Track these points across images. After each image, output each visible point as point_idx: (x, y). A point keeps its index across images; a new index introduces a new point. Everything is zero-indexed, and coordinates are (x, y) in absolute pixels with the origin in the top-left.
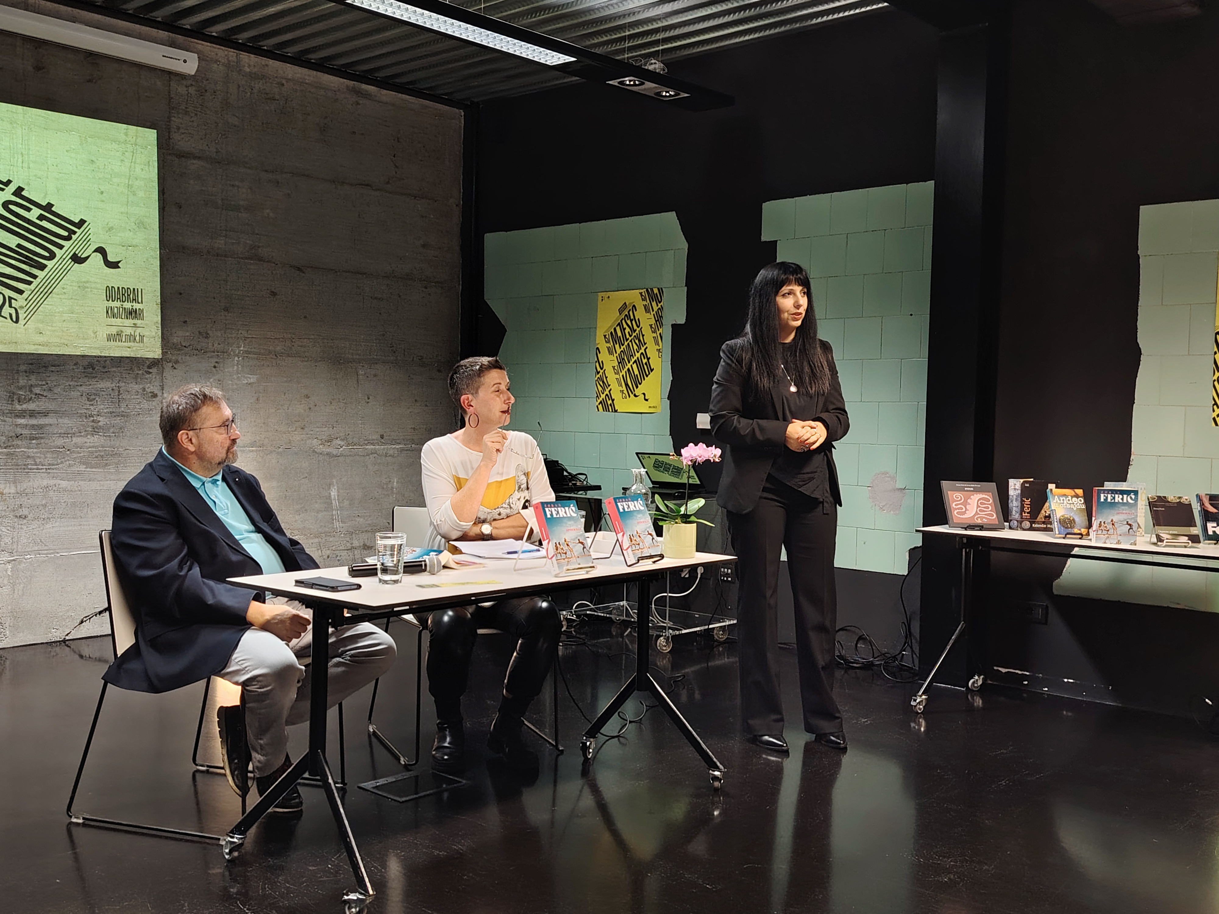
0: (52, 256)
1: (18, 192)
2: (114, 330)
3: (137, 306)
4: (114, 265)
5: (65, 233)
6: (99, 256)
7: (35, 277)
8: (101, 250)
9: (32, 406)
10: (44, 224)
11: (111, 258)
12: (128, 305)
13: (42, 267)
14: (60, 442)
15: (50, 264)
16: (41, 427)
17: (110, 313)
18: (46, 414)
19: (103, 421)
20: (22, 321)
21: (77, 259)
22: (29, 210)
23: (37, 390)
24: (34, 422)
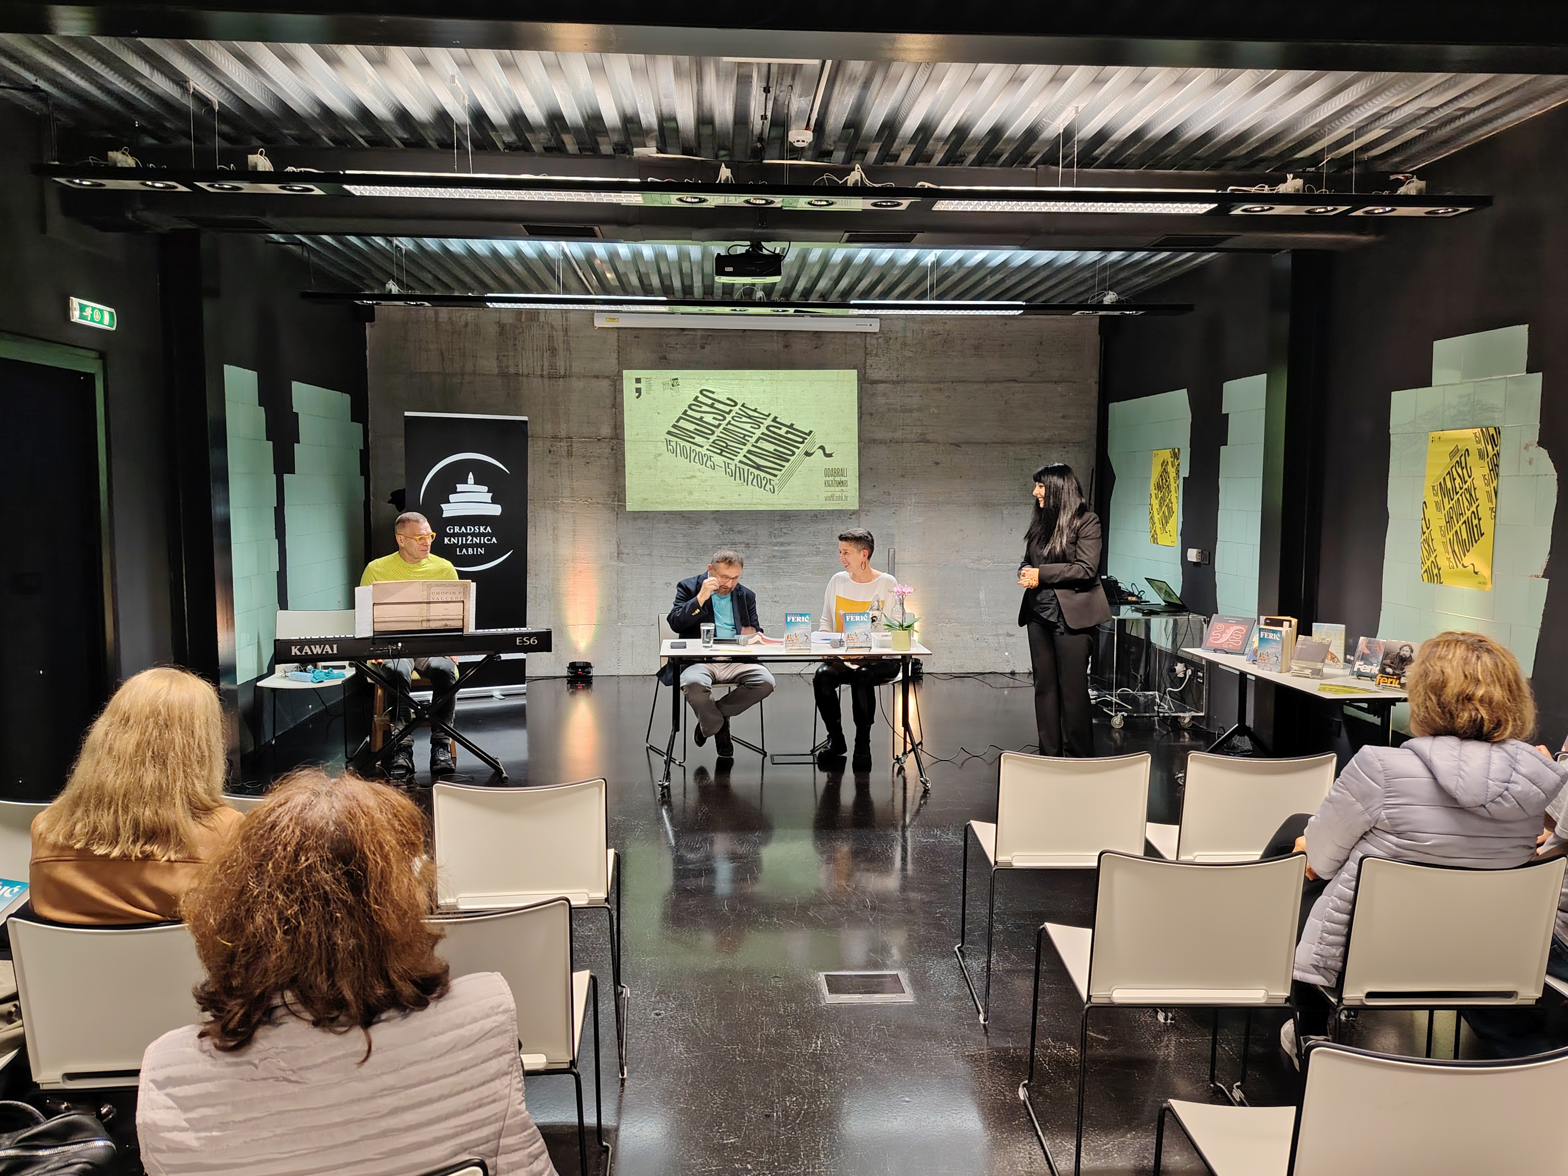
0: (794, 453)
1: (774, 420)
2: (829, 494)
3: (843, 479)
4: (830, 455)
5: (801, 440)
6: (821, 451)
7: (783, 466)
8: (822, 448)
9: (782, 540)
10: (789, 436)
11: (827, 452)
12: (838, 479)
13: (788, 461)
14: (797, 560)
15: (792, 458)
16: (787, 551)
17: (827, 484)
18: (789, 544)
19: (822, 548)
20: (776, 492)
21: (808, 454)
22: (780, 429)
23: (784, 531)
24: (783, 548)
